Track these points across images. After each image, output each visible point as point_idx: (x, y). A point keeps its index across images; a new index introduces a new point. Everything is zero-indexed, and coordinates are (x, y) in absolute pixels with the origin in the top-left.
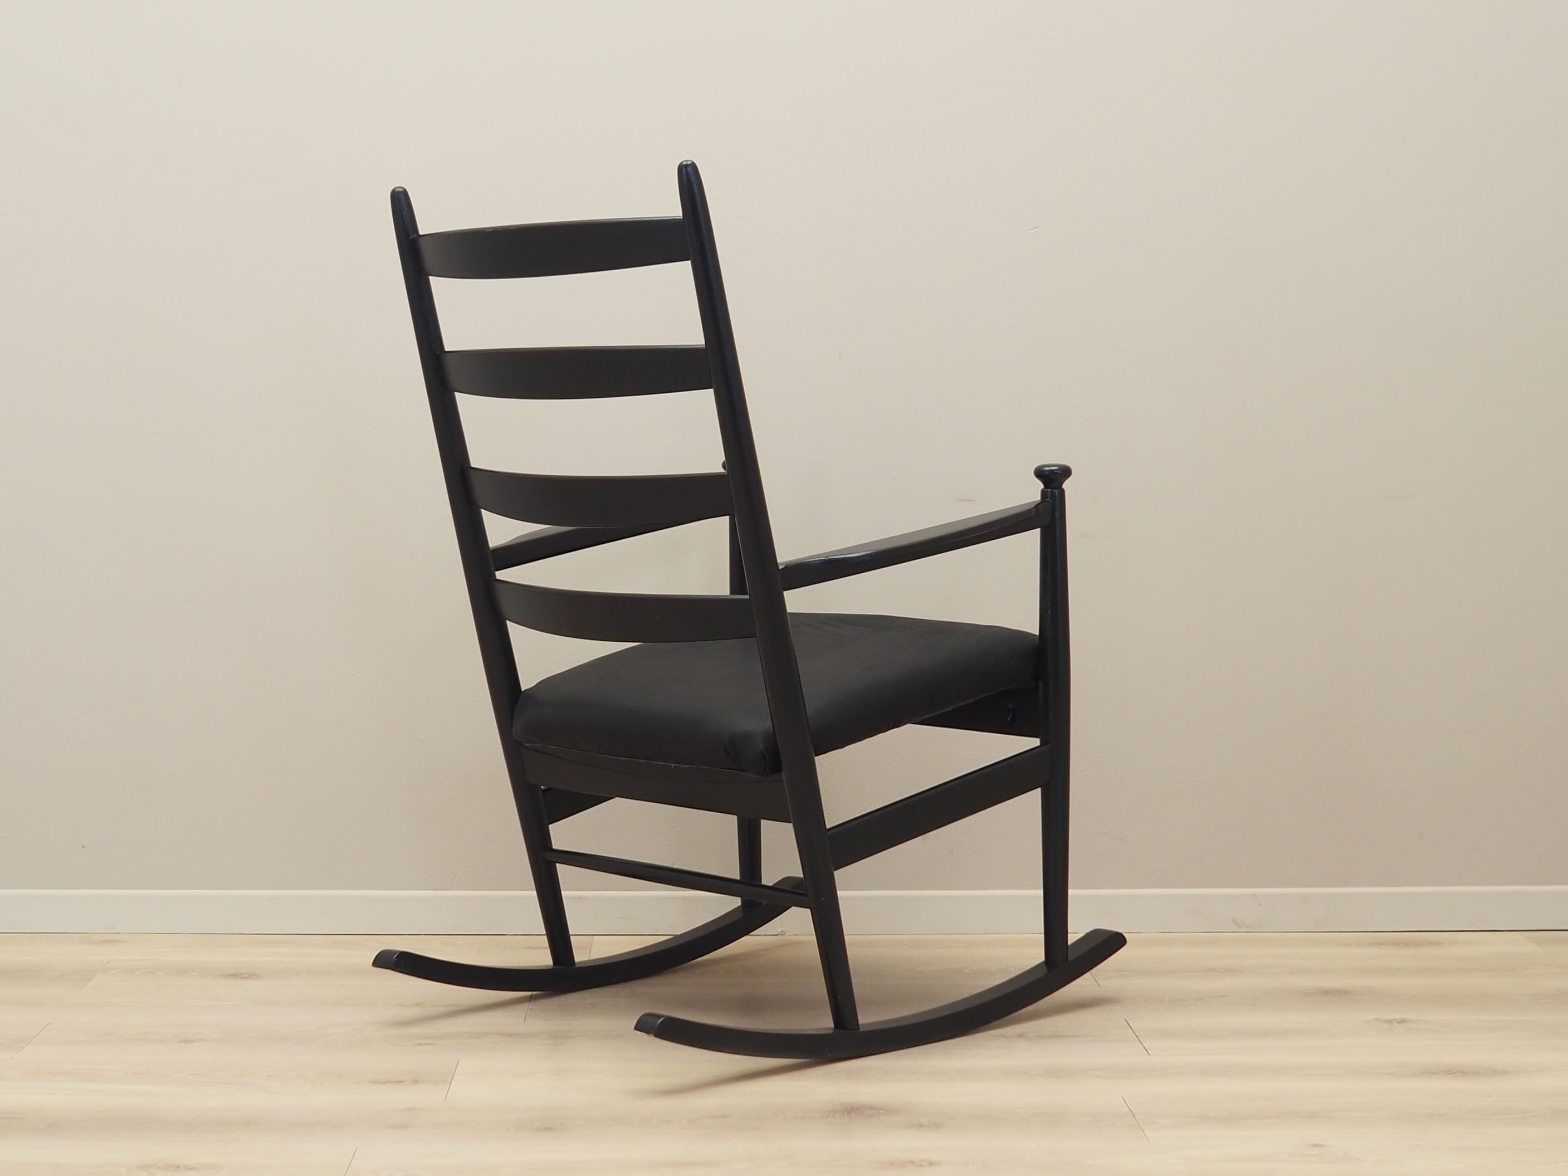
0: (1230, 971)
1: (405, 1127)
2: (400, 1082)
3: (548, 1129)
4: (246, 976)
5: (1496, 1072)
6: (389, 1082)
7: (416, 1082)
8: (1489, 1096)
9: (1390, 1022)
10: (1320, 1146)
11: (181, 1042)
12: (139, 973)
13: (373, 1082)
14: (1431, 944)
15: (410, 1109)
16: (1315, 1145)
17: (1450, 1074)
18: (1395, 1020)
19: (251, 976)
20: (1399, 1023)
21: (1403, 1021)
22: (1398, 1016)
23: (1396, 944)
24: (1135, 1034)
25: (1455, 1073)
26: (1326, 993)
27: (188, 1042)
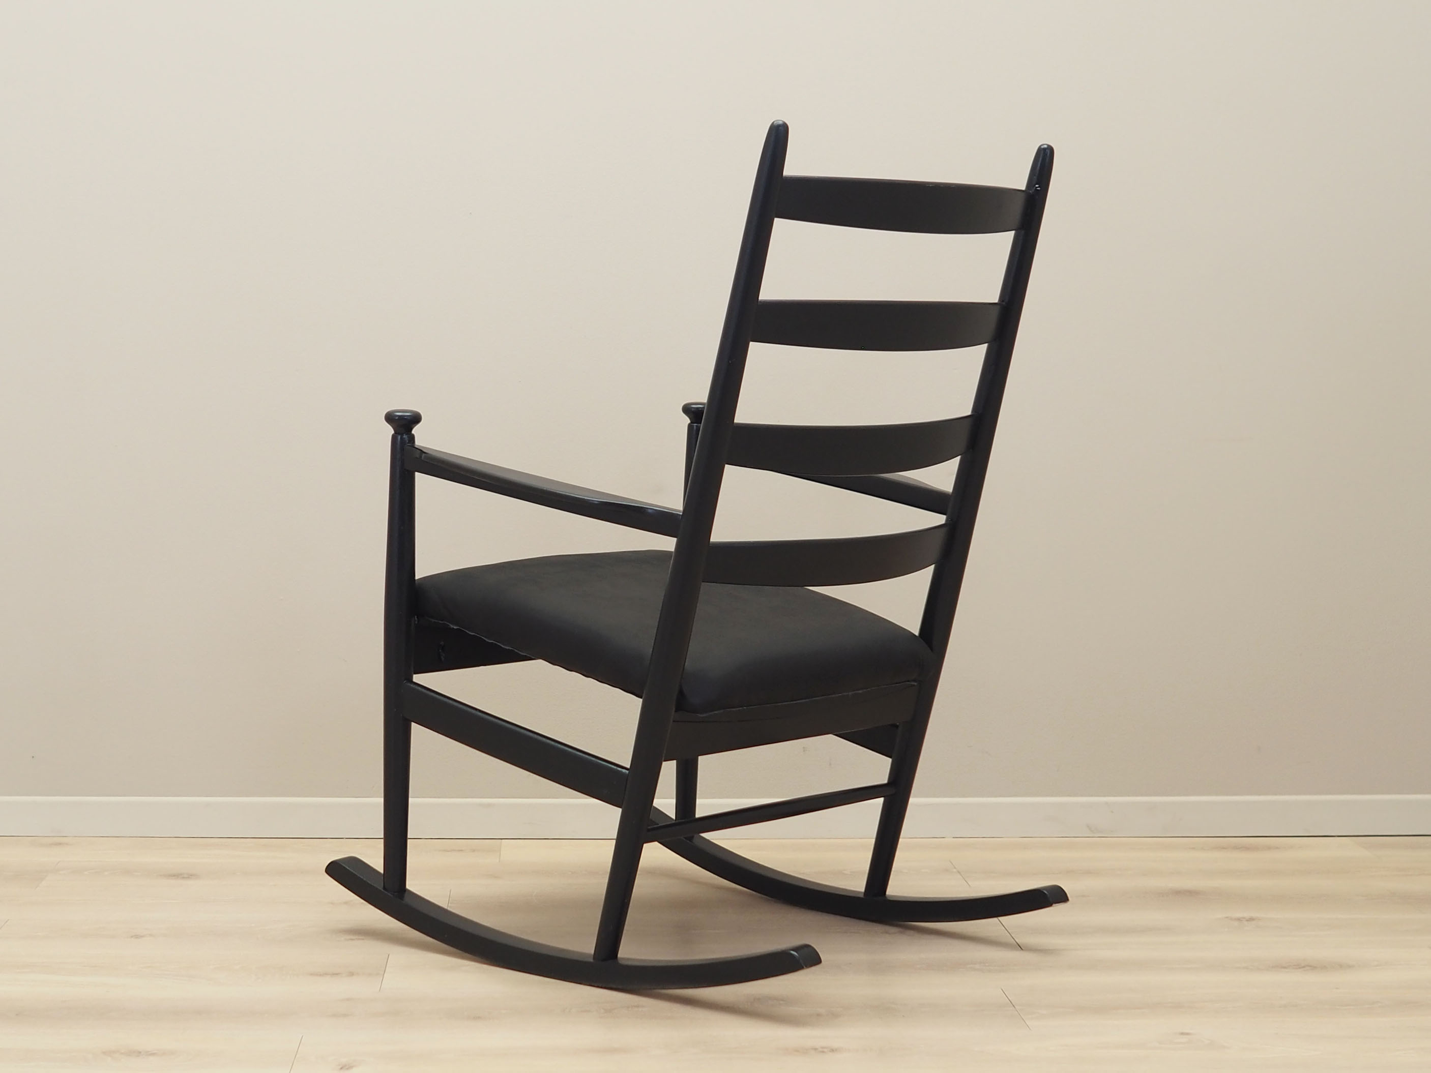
0: (1088, 873)
1: (345, 1015)
2: (337, 974)
3: (477, 1018)
4: (186, 876)
5: (1341, 966)
6: (326, 974)
7: (351, 974)
8: (1337, 988)
9: (1239, 919)
10: (1188, 1034)
11: (132, 937)
12: (86, 873)
13: (312, 974)
14: (1269, 848)
15: (348, 1000)
16: (1182, 1034)
17: (1300, 968)
18: (1244, 918)
19: (190, 876)
20: (1247, 920)
21: (1251, 919)
22: (1247, 915)
23: (1236, 848)
24: (1008, 931)
25: (1304, 967)
26: (1179, 893)
27: (137, 936)
